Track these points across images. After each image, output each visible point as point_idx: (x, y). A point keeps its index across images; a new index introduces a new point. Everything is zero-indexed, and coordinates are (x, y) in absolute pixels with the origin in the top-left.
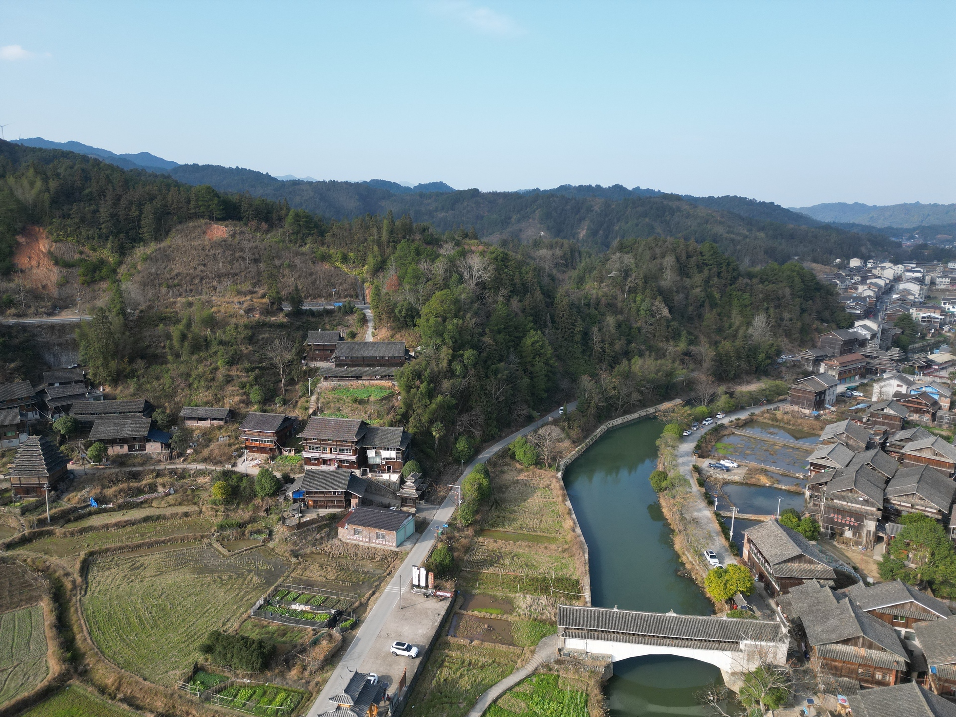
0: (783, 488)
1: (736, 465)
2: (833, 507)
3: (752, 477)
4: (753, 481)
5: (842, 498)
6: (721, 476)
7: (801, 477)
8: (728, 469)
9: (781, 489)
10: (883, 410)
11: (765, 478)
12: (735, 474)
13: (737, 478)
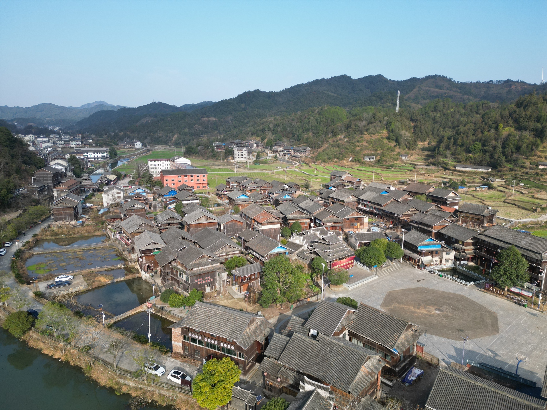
0: (122, 279)
1: (71, 277)
2: (196, 274)
3: (93, 282)
4: (96, 284)
5: (199, 265)
6: (66, 292)
7: (123, 266)
8: (69, 283)
9: (120, 281)
10: (134, 206)
11: (102, 278)
12: (78, 285)
13: (82, 288)
